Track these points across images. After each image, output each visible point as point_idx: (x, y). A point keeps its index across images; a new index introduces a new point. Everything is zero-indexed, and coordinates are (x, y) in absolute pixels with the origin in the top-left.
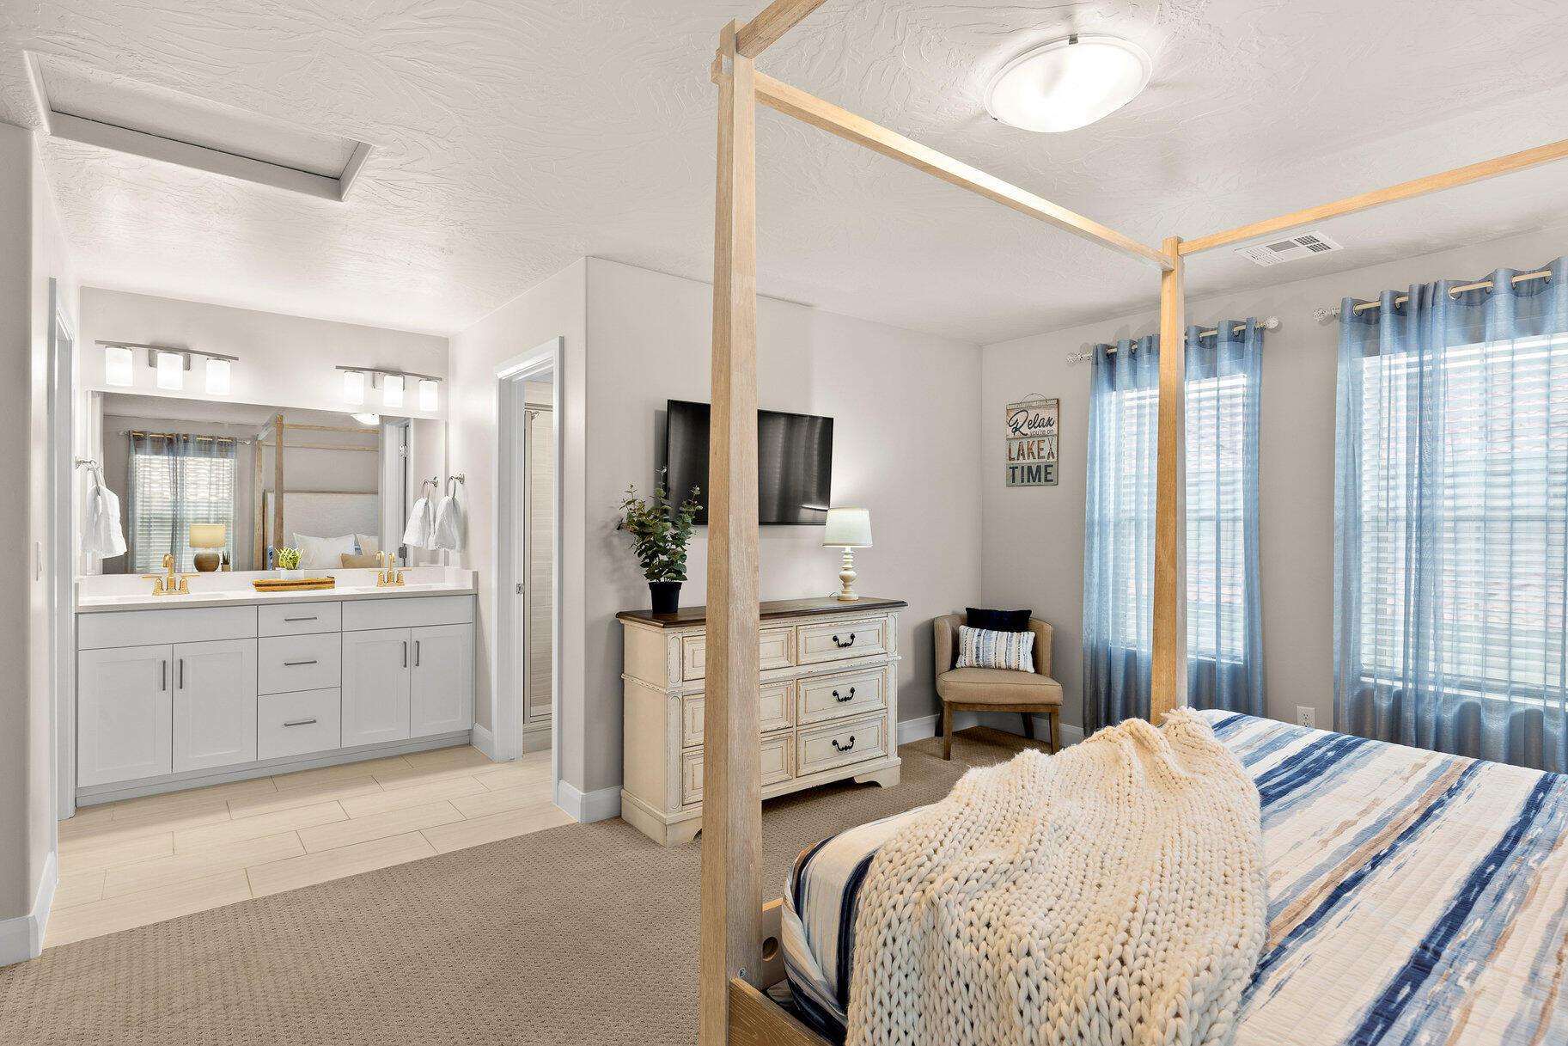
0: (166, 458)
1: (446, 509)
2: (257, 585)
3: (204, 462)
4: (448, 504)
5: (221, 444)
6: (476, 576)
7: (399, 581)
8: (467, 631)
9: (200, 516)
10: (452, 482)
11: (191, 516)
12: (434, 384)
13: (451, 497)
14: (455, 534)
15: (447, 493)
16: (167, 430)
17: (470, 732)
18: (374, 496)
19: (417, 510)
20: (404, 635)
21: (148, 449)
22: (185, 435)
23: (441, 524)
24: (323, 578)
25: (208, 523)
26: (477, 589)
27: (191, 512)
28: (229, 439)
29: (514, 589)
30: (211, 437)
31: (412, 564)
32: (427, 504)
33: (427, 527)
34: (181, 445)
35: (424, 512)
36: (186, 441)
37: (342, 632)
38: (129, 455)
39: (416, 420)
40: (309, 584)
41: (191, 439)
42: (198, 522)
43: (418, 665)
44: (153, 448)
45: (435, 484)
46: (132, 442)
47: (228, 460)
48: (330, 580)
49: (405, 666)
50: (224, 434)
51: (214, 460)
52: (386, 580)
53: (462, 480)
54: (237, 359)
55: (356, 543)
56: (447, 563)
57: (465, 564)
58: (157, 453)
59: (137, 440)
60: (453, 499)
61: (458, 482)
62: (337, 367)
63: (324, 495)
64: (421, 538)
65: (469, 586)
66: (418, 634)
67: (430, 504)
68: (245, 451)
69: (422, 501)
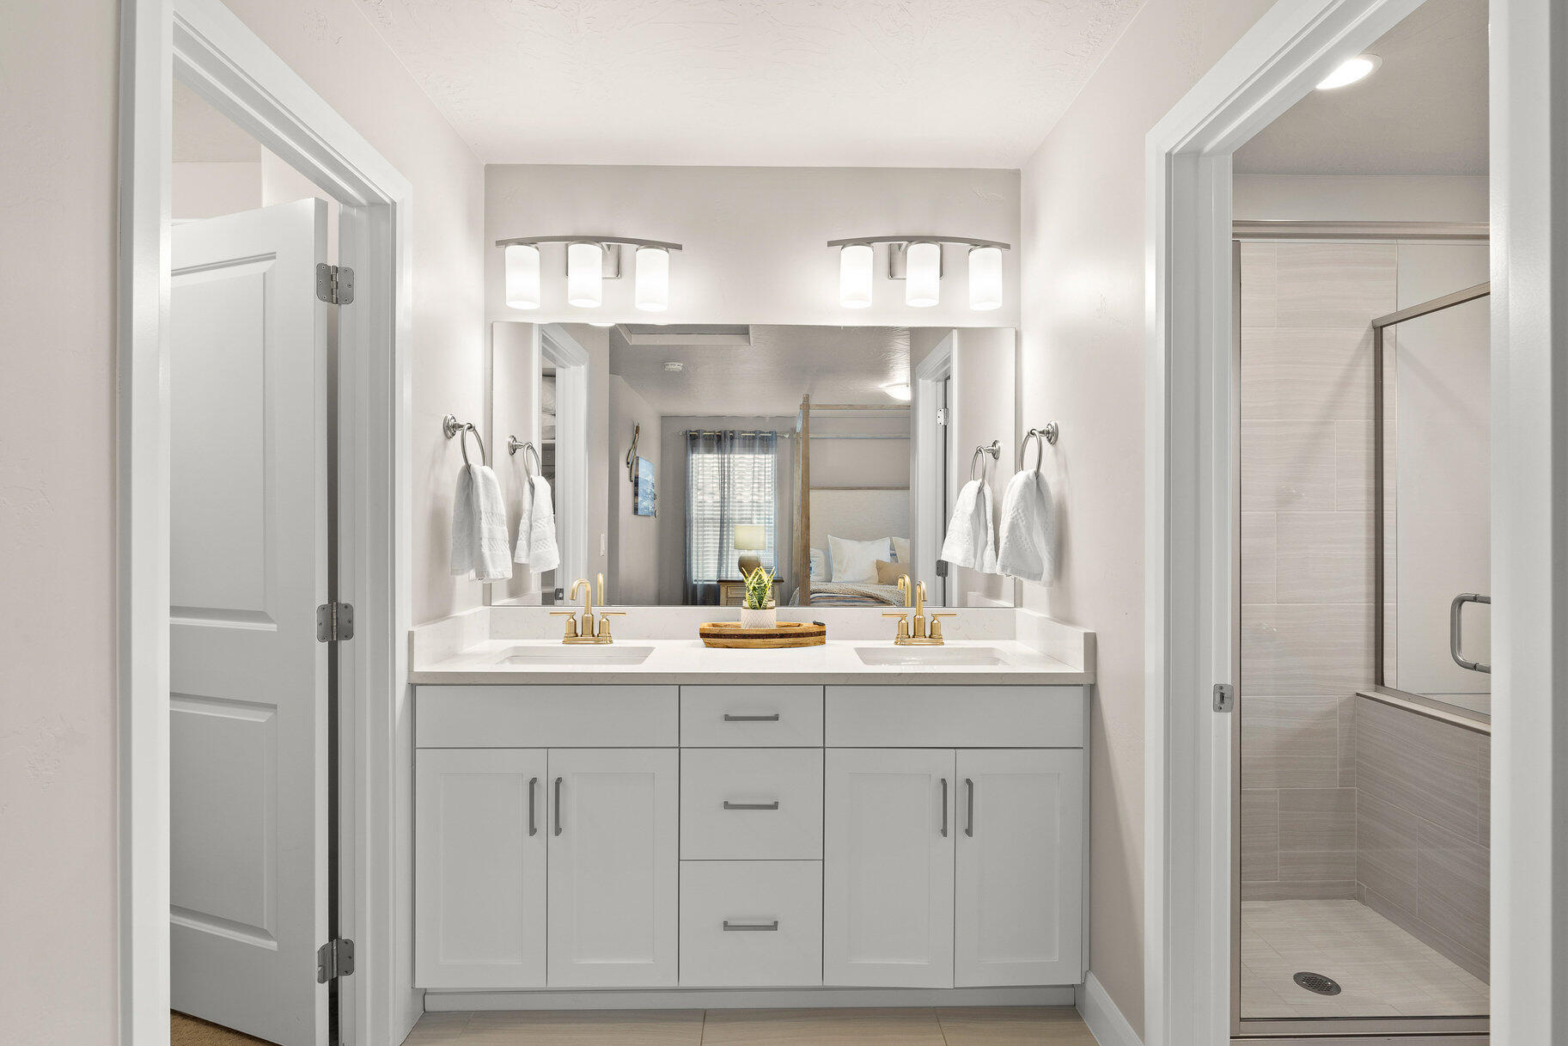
0: (716, 456)
1: (1023, 497)
2: (703, 635)
3: (747, 458)
4: (1027, 485)
5: (762, 438)
6: (1091, 643)
7: (935, 637)
8: (1072, 765)
9: (744, 516)
10: (1033, 442)
11: (737, 517)
12: (996, 252)
13: (1029, 470)
14: (1042, 549)
15: (1019, 464)
16: (717, 427)
17: (1078, 989)
18: (905, 492)
19: (964, 502)
20: (942, 764)
21: (701, 449)
22: (731, 432)
23: (1013, 527)
24: (807, 625)
25: (751, 523)
26: (1095, 674)
27: (737, 512)
28: (770, 433)
29: (1208, 698)
30: (754, 432)
31: (955, 602)
32: (981, 490)
33: (982, 532)
34: (728, 442)
35: (977, 505)
36: (732, 438)
37: (824, 748)
38: (686, 456)
39: (963, 331)
40: (782, 636)
41: (737, 436)
42: (743, 523)
43: (969, 832)
44: (705, 446)
45: (995, 455)
46: (689, 441)
47: (770, 456)
48: (816, 629)
49: (944, 833)
50: (765, 428)
51: (756, 456)
52: (911, 634)
53: (1051, 435)
54: (679, 247)
55: (892, 548)
56: (1018, 602)
57: (1064, 615)
58: (709, 452)
59: (693, 440)
60: (1037, 474)
61: (1044, 439)
62: (831, 244)
63: (859, 492)
64: (972, 552)
65: (1076, 665)
66: (970, 765)
67: (987, 490)
68: (784, 444)
69: (972, 487)
